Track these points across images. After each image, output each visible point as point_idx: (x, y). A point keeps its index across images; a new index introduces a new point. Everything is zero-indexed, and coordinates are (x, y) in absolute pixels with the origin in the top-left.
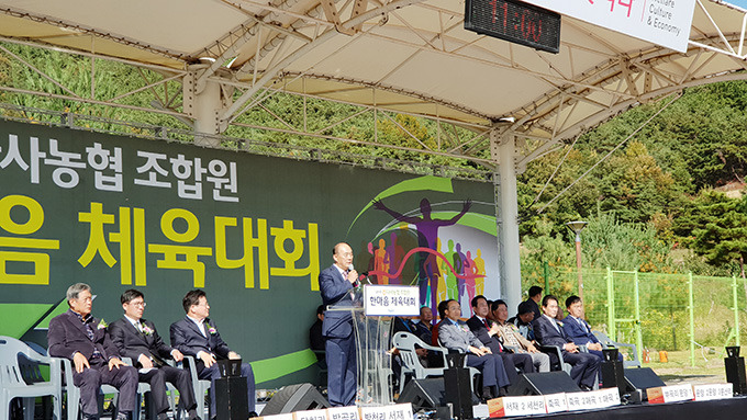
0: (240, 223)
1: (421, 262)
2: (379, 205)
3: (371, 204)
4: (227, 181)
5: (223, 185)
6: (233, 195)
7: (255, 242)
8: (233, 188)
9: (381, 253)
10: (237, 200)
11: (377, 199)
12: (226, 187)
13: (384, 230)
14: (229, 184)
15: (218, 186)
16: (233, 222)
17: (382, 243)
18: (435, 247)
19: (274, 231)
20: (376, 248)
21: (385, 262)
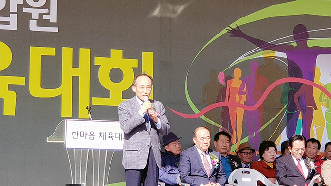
0: (59, 53)
1: (291, 94)
2: (237, 32)
3: (225, 31)
4: (46, 11)
5: (41, 15)
6: (53, 25)
7: (75, 72)
8: (53, 18)
9: (236, 83)
10: (56, 30)
11: (233, 26)
12: (45, 17)
13: (242, 59)
14: (48, 14)
15: (35, 16)
16: (50, 51)
17: (238, 73)
18: (311, 76)
19: (98, 60)
20: (229, 78)
21: (240, 92)
